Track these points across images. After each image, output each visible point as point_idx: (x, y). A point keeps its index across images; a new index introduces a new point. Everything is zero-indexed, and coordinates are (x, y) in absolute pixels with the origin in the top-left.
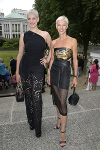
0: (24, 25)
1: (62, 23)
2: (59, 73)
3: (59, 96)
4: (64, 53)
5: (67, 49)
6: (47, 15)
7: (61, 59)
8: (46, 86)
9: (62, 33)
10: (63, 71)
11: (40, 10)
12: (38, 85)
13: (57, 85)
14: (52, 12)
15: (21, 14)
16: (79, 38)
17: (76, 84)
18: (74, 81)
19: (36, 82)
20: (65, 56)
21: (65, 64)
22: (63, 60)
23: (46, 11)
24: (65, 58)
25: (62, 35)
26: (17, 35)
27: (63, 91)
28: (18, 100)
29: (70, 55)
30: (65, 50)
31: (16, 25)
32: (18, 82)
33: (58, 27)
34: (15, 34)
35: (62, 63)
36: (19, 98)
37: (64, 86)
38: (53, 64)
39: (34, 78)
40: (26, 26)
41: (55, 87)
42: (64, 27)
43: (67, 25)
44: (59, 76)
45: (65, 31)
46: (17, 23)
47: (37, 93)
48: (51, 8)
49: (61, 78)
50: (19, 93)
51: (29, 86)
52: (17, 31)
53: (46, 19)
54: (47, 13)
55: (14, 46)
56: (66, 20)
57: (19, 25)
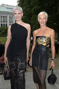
0: (10, 17)
1: (42, 17)
2: (40, 57)
3: (39, 76)
4: (44, 40)
5: (46, 37)
6: (28, 9)
7: (41, 45)
8: (27, 66)
9: (42, 25)
10: (42, 54)
11: (23, 5)
12: (22, 66)
13: (37, 67)
14: (32, 7)
15: (8, 8)
16: (54, 27)
17: (53, 66)
18: (52, 64)
19: (20, 64)
20: (45, 43)
21: (44, 49)
22: (43, 46)
23: (28, 6)
24: (44, 45)
25: (42, 26)
26: (4, 25)
27: (43, 72)
28: (6, 79)
29: (48, 42)
30: (45, 38)
31: (4, 17)
32: (5, 63)
33: (40, 20)
34: (3, 24)
35: (42, 49)
36: (6, 76)
37: (43, 67)
38: (34, 49)
39: (19, 60)
40: (12, 17)
41: (36, 68)
42: (44, 20)
43: (47, 18)
44: (40, 59)
45: (45, 23)
46: (5, 16)
47: (21, 73)
48: (32, 4)
49: (41, 61)
50: (6, 72)
51: (14, 67)
52: (4, 22)
53: (27, 12)
54: (28, 7)
55: (2, 33)
56: (46, 14)
57: (6, 17)
